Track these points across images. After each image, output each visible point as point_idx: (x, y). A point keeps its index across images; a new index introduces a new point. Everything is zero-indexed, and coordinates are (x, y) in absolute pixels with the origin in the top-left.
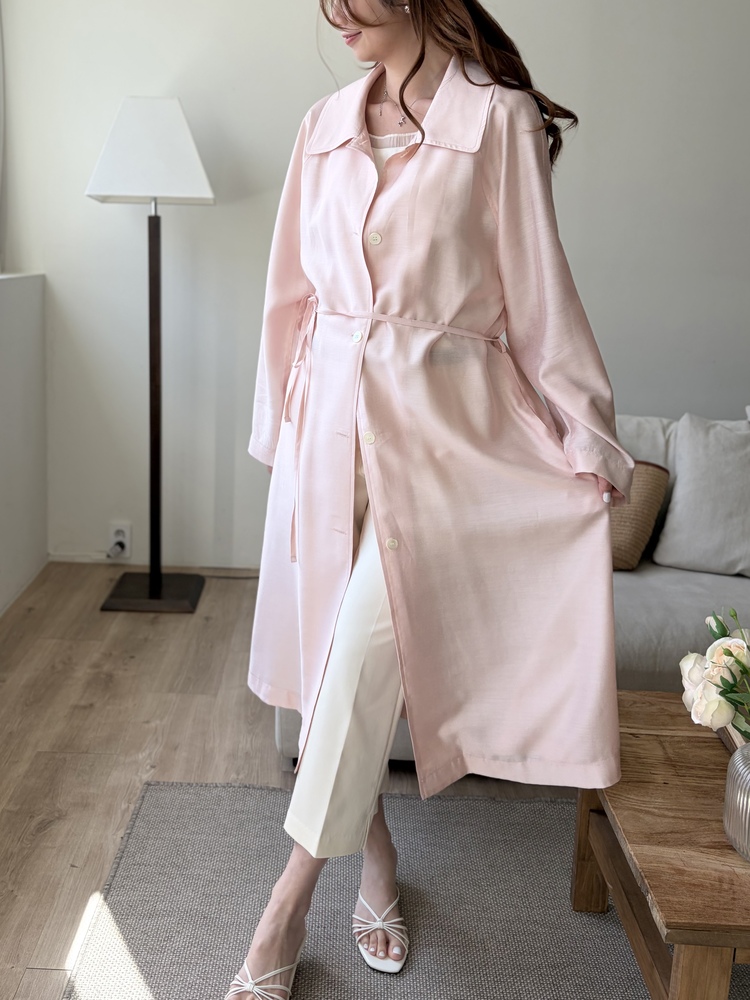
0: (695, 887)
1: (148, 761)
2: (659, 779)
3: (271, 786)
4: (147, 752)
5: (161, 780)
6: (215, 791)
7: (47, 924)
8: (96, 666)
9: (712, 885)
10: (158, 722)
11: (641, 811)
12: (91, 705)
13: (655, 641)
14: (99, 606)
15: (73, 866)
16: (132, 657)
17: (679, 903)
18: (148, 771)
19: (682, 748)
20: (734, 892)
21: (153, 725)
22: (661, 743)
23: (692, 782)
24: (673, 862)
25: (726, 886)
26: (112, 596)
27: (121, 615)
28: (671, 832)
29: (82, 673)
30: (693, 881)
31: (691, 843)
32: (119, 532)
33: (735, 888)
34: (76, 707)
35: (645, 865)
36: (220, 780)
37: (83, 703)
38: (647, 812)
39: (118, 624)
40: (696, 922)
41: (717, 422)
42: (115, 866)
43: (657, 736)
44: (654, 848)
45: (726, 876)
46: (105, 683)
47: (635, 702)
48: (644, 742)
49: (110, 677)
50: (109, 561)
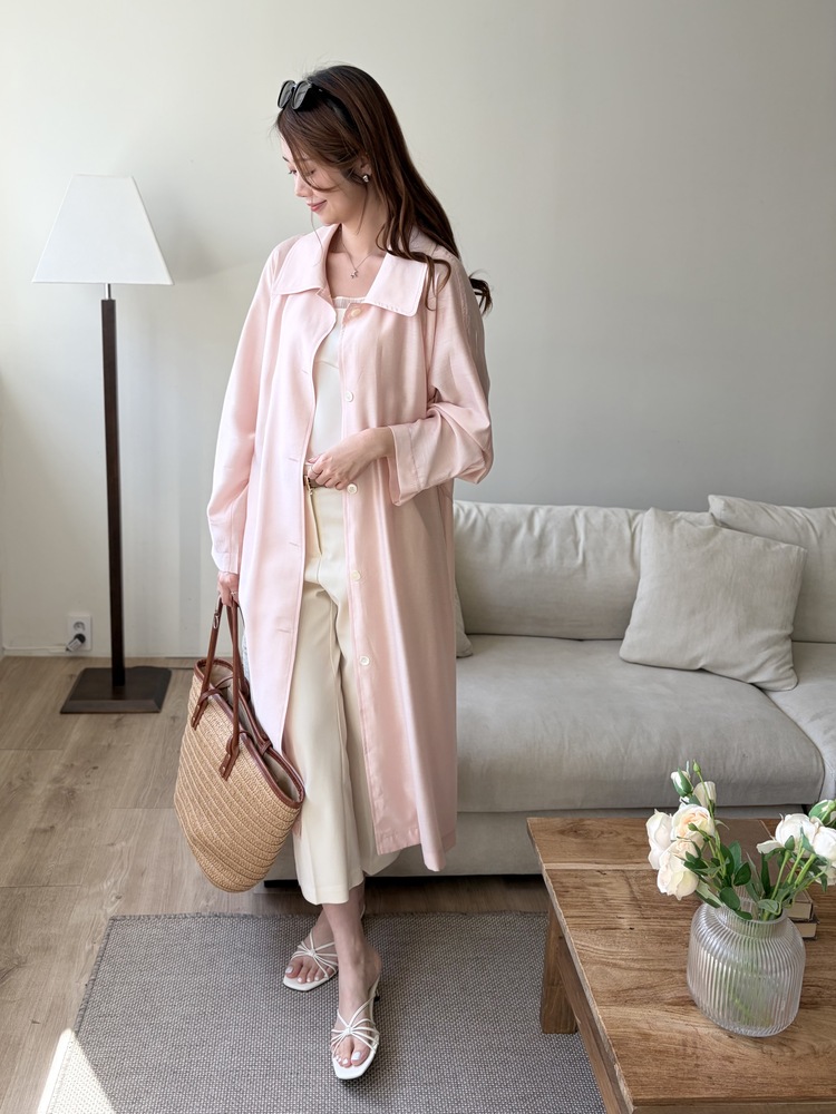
0: (660, 1054)
1: (114, 891)
2: (625, 923)
3: (243, 912)
4: (113, 880)
5: (127, 914)
6: (184, 923)
7: (8, 1093)
8: (56, 780)
9: (677, 1050)
10: (123, 844)
11: (607, 964)
12: (52, 827)
13: (623, 750)
14: (59, 709)
15: (34, 1022)
16: (95, 768)
17: (645, 1075)
18: (113, 903)
19: (647, 884)
20: (697, 1057)
21: (118, 847)
22: (627, 879)
23: (656, 925)
24: (639, 1025)
25: (690, 1051)
26: (73, 696)
27: (83, 718)
28: (638, 988)
29: (42, 789)
30: (658, 1048)
31: (655, 1000)
32: (78, 625)
33: (699, 1052)
34: (34, 831)
35: (613, 1032)
36: (189, 909)
37: (43, 826)
38: (615, 965)
39: (79, 728)
40: (662, 1097)
41: (680, 514)
42: (79, 1019)
43: (623, 871)
44: (620, 1009)
45: (690, 1038)
46: (66, 800)
47: (602, 833)
48: (612, 880)
49: (72, 792)
50: (68, 654)
